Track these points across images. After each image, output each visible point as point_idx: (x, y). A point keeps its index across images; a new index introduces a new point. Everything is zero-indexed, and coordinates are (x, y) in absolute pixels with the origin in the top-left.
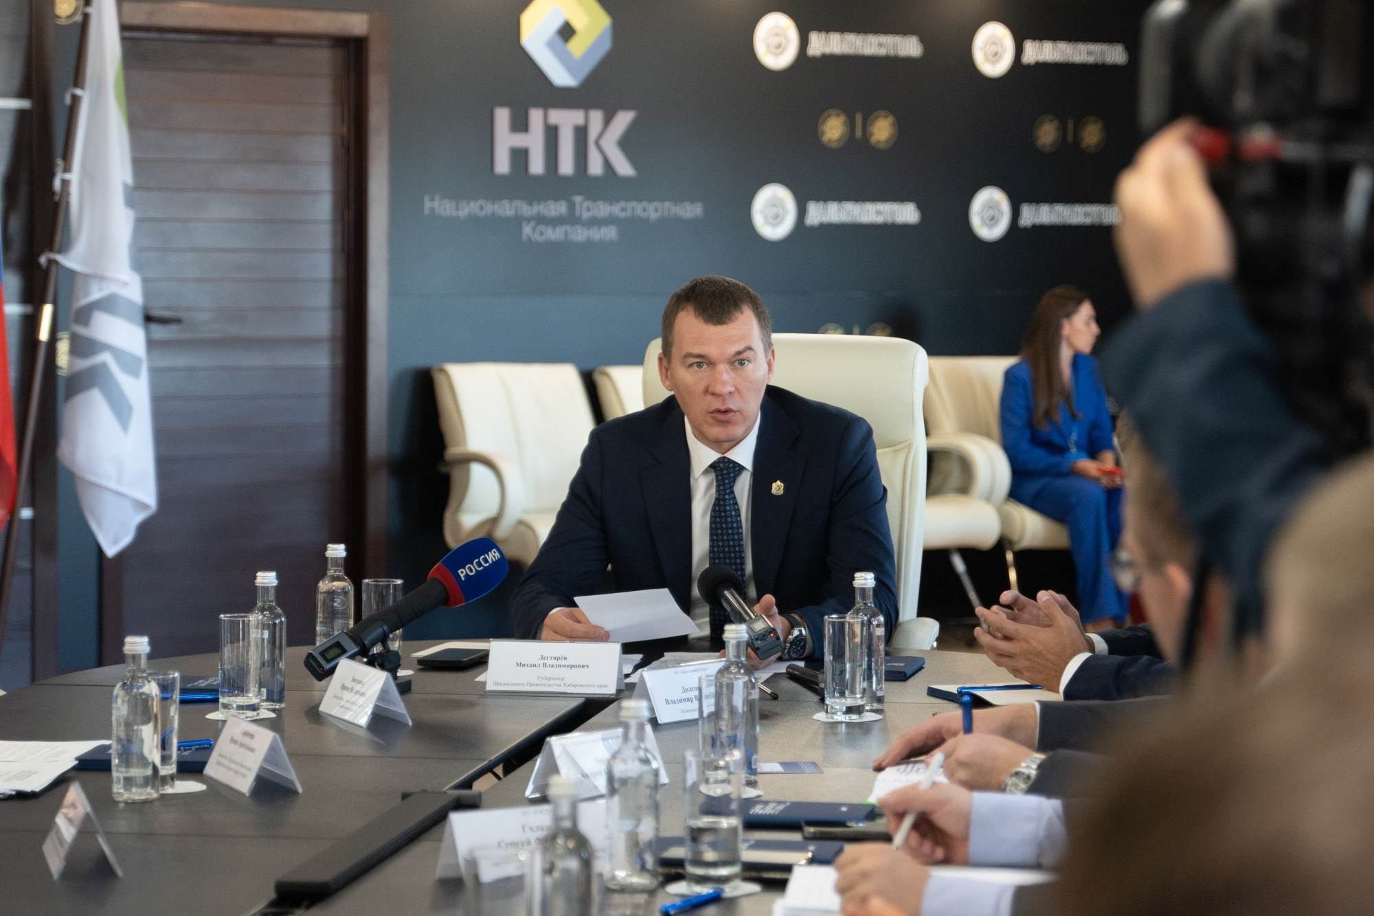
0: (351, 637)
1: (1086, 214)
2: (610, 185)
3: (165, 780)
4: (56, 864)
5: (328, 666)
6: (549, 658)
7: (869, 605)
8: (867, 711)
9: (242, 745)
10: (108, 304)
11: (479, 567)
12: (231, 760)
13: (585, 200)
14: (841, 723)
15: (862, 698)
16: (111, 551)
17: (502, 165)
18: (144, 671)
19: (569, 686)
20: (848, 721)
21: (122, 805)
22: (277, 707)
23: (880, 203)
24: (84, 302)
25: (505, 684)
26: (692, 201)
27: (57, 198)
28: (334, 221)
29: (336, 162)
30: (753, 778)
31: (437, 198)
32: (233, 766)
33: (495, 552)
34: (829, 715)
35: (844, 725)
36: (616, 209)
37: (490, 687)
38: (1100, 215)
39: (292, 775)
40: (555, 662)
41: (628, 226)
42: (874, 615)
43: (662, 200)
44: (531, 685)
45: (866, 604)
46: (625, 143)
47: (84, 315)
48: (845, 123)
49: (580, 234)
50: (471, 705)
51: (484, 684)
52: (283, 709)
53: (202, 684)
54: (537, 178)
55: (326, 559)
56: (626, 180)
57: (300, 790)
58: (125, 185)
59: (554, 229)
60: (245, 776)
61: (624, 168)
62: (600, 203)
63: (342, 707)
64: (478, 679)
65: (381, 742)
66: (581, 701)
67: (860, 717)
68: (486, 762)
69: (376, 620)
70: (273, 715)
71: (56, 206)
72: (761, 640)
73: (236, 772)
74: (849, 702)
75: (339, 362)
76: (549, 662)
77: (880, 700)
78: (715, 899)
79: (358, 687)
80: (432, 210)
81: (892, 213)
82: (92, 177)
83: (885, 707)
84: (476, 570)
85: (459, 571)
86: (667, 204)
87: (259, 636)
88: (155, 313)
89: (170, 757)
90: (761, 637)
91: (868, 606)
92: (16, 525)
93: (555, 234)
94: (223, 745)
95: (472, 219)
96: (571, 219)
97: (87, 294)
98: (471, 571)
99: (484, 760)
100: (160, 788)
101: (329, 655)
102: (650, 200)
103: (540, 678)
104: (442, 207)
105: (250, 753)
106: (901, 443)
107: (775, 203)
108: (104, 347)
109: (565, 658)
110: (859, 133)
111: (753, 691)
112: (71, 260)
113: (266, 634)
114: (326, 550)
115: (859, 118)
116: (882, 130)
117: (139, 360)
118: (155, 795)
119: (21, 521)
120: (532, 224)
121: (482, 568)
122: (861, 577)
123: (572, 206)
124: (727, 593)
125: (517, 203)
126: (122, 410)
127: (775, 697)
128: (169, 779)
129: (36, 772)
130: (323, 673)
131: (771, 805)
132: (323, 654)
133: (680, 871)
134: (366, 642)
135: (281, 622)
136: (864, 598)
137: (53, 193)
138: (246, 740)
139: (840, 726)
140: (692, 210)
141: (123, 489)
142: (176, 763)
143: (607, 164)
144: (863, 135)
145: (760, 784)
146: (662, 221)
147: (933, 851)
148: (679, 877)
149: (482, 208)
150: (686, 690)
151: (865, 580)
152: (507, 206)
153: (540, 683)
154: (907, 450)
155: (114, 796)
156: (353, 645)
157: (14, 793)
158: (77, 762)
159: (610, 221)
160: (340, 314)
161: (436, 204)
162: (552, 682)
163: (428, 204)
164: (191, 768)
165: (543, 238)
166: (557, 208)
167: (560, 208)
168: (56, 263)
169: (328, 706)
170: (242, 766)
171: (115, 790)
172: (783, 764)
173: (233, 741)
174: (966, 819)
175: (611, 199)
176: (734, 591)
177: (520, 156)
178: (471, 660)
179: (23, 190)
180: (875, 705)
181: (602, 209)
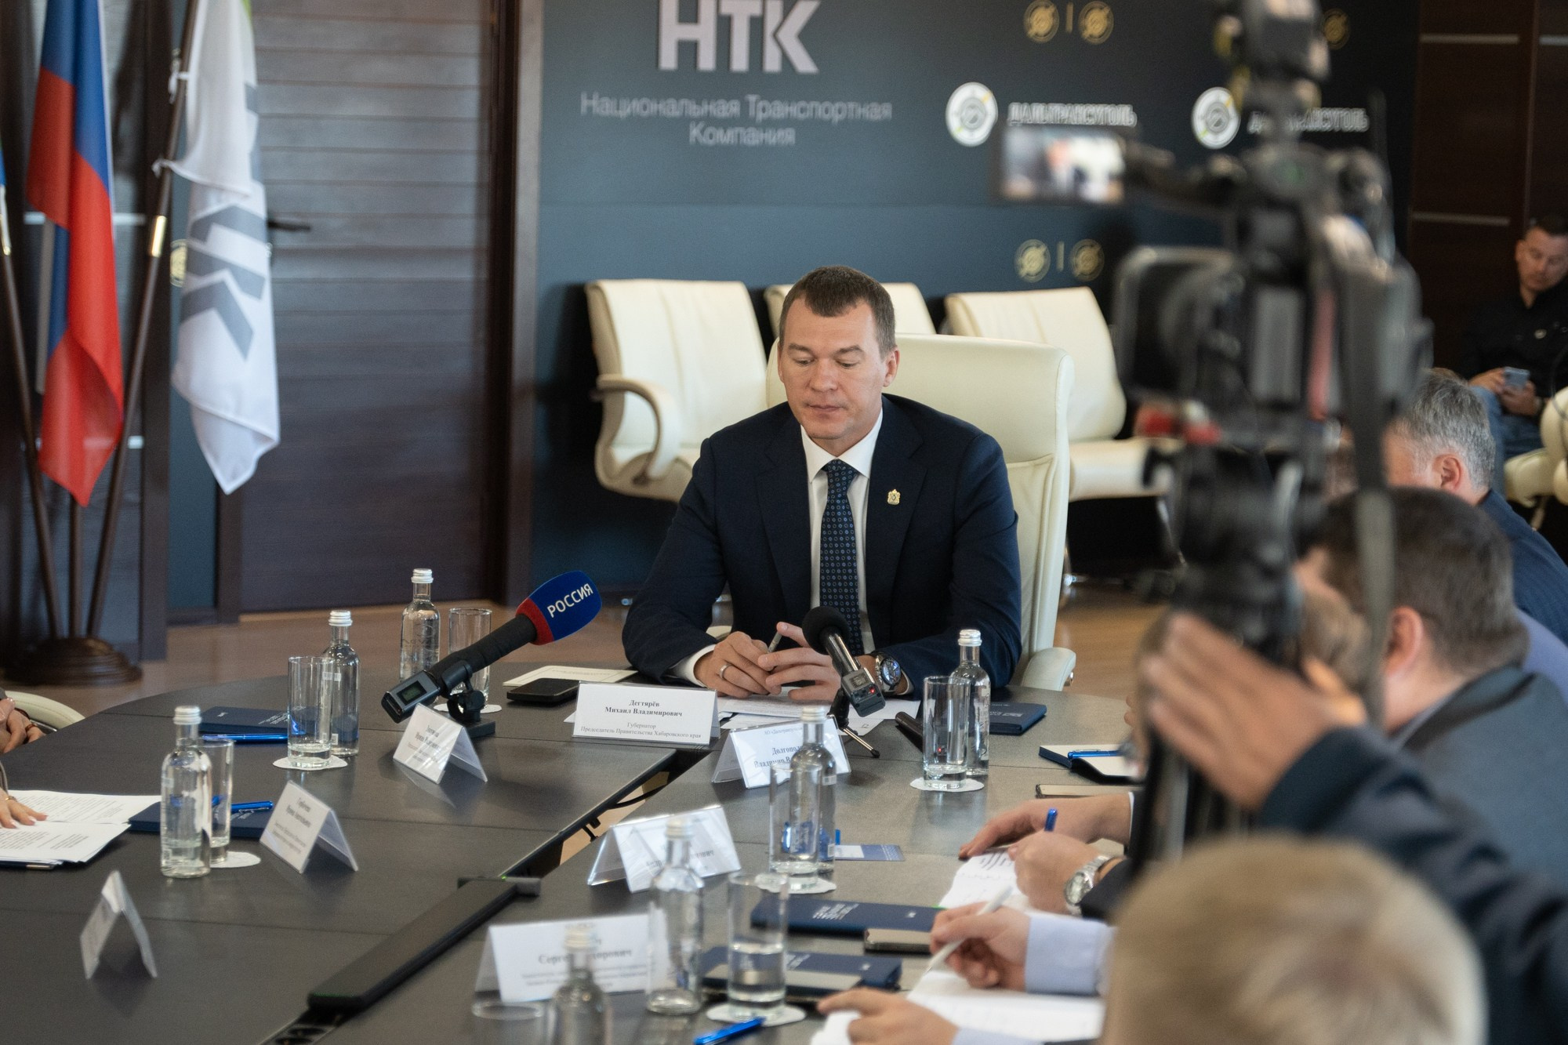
0: (431, 677)
1: (1325, 120)
2: (788, 83)
3: (216, 853)
4: (90, 962)
5: (405, 708)
6: (641, 704)
7: (975, 665)
8: (968, 777)
9: (298, 817)
10: (227, 218)
11: (570, 604)
12: (287, 832)
13: (762, 99)
14: (938, 792)
15: (963, 764)
16: (228, 487)
17: (668, 59)
18: (194, 743)
19: (660, 734)
20: (946, 789)
21: (170, 881)
22: (350, 753)
23: (1091, 105)
24: (201, 214)
25: (593, 730)
26: (881, 102)
27: (172, 100)
28: (481, 120)
29: (483, 54)
30: (828, 866)
31: (596, 96)
32: (289, 838)
33: (587, 587)
34: (928, 782)
35: (941, 795)
36: (794, 110)
37: (578, 732)
38: (1340, 119)
39: (347, 851)
40: (646, 708)
41: (806, 128)
42: (979, 677)
43: (846, 100)
44: (620, 732)
45: (970, 664)
46: (806, 36)
47: (201, 230)
48: (1053, 15)
49: (753, 137)
50: (555, 754)
51: (571, 725)
52: (357, 755)
53: (274, 720)
54: (707, 74)
55: (412, 585)
56: (807, 77)
57: (356, 868)
58: (247, 87)
59: (725, 132)
60: (299, 852)
61: (804, 63)
62: (777, 103)
63: (415, 757)
64: (568, 720)
65: (452, 804)
66: (670, 753)
67: (961, 786)
68: (557, 834)
69: (459, 659)
70: (343, 764)
71: (171, 109)
72: (862, 696)
73: (291, 846)
74: (949, 768)
75: (484, 275)
76: (640, 708)
77: (984, 764)
78: (756, 1028)
79: (431, 737)
80: (590, 109)
81: (1106, 115)
82: (211, 76)
83: (990, 771)
84: (566, 606)
85: (549, 608)
86: (851, 105)
87: (331, 679)
88: (281, 219)
89: (223, 826)
90: (861, 693)
91: (974, 667)
92: (123, 454)
93: (724, 137)
94: (279, 815)
95: (631, 118)
96: (744, 120)
97: (204, 205)
98: (560, 605)
99: (556, 832)
100: (211, 860)
101: (408, 696)
102: (833, 101)
103: (630, 726)
104: (602, 106)
105: (304, 827)
106: (1039, 458)
107: (974, 104)
108: (224, 265)
109: (658, 705)
110: (1069, 27)
111: (830, 777)
112: (186, 169)
113: (339, 678)
114: (412, 576)
115: (1070, 9)
116: (1096, 24)
117: (261, 279)
118: (205, 871)
119: (130, 451)
120: (701, 125)
121: (573, 604)
122: (967, 635)
123: (745, 106)
124: (831, 639)
125: (684, 102)
126: (241, 334)
127: (875, 755)
128: (222, 850)
129: (87, 837)
130: (401, 715)
131: (839, 907)
132: (400, 694)
133: (721, 992)
134: (448, 683)
135: (355, 666)
136: (969, 657)
137: (169, 95)
138: (302, 812)
139: (936, 796)
140: (878, 112)
141: (243, 420)
142: (229, 834)
143: (786, 59)
144: (1073, 29)
145: (835, 875)
146: (844, 123)
147: (986, 975)
148: (721, 999)
149: (645, 108)
150: (776, 752)
151: (971, 638)
152: (674, 107)
153: (629, 729)
154: (1047, 465)
155: (163, 870)
156: (434, 686)
157: (60, 863)
158: (130, 825)
159: (787, 122)
160: (485, 224)
161: (594, 103)
162: (642, 729)
163: (585, 103)
164: (246, 835)
165: (711, 142)
166: (728, 108)
167: (732, 108)
168: (171, 171)
169: (402, 755)
170: (298, 840)
171: (164, 863)
172: (864, 847)
173: (290, 811)
174: (1022, 945)
175: (789, 99)
176: (840, 639)
177: (688, 50)
178: (563, 694)
179: (137, 88)
180: (979, 769)
181: (780, 110)
